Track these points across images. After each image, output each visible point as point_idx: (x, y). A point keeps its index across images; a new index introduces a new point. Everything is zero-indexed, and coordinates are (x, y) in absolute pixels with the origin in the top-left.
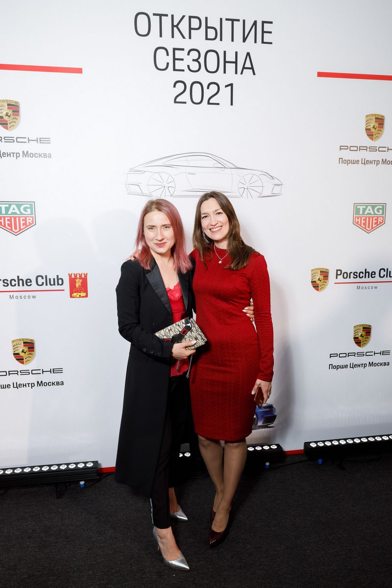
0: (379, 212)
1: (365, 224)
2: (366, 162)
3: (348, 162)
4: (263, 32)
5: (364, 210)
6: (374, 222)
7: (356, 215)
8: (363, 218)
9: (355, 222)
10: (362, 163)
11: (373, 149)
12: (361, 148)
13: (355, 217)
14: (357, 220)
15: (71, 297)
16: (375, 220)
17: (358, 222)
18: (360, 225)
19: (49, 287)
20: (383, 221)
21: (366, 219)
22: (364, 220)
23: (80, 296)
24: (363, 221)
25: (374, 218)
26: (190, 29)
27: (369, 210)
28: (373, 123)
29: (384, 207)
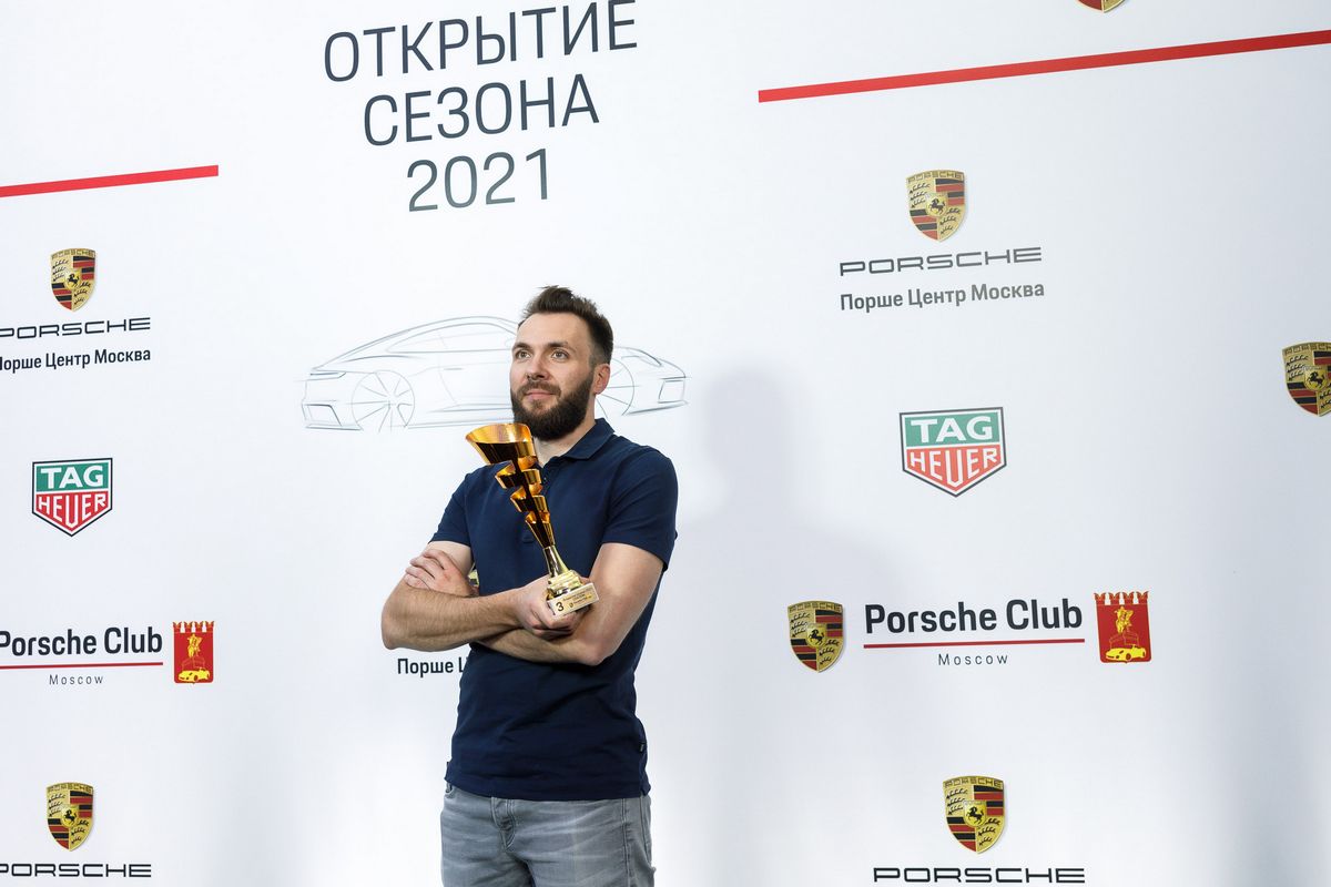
0: (984, 433)
1: (941, 470)
2: (923, 299)
3: (867, 304)
4: (613, 24)
5: (934, 431)
6: (970, 462)
7: (908, 445)
8: (932, 454)
9: (910, 466)
10: (911, 303)
11: (939, 262)
12: (902, 263)
13: (909, 452)
14: (913, 460)
15: (177, 680)
16: (973, 456)
17: (918, 464)
18: (927, 473)
19: (131, 657)
20: (998, 458)
21: (943, 455)
22: (937, 458)
23: (196, 677)
24: (933, 463)
25: (969, 452)
26: (444, 47)
27: (950, 428)
28: (931, 194)
29: (996, 418)
